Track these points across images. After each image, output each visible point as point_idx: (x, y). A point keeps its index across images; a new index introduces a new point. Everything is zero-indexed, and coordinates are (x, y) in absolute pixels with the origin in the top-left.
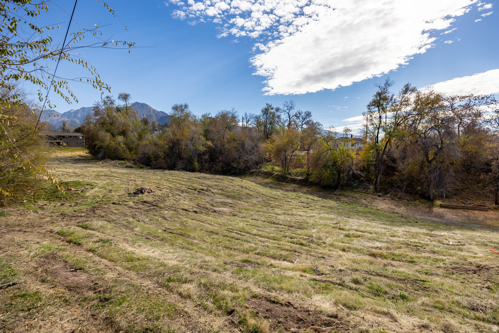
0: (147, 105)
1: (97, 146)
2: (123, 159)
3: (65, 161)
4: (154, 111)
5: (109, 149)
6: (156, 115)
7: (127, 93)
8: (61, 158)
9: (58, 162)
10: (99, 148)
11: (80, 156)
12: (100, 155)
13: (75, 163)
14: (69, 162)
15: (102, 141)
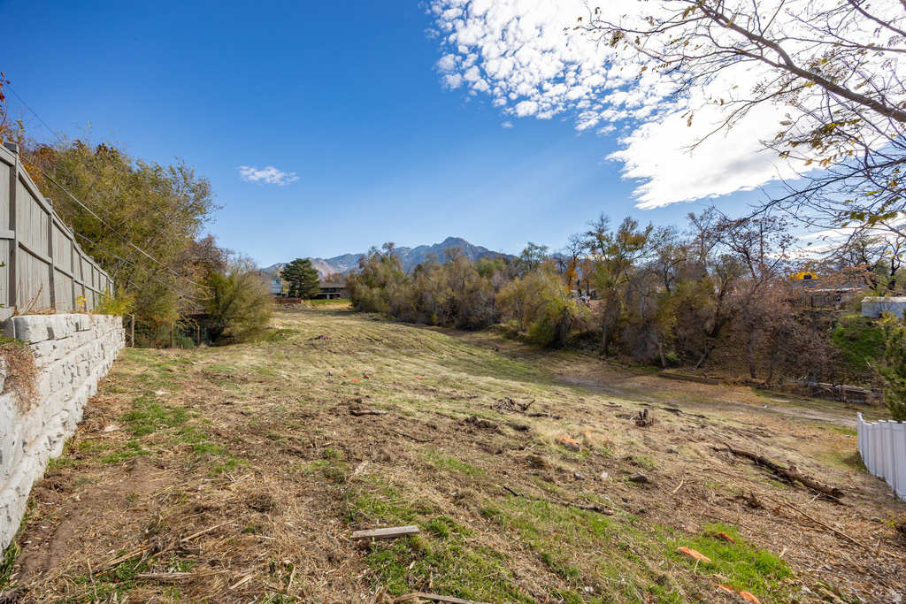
0: (462, 240)
1: (357, 298)
2: (376, 311)
4: (471, 246)
5: (365, 301)
6: (473, 252)
7: (391, 241)
10: (358, 300)
12: (359, 308)
15: (359, 294)
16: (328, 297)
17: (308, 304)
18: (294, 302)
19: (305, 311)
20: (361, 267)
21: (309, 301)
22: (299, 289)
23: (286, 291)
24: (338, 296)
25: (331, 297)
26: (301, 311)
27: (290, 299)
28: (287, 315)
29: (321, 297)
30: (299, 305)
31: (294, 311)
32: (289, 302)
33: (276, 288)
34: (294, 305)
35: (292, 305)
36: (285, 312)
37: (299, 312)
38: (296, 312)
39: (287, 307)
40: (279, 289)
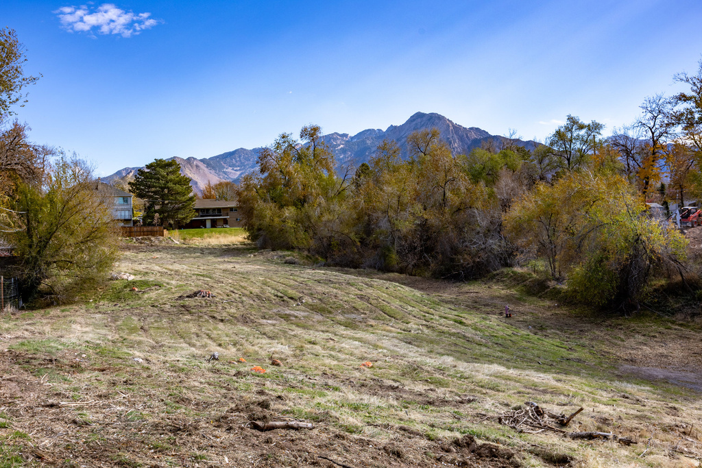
2: (290, 248)
6: (461, 138)
7: (315, 124)
8: (212, 248)
15: (261, 217)
16: (208, 224)
17: (175, 237)
18: (153, 233)
19: (170, 249)
20: (262, 171)
21: (176, 232)
22: (160, 212)
23: (140, 215)
24: (226, 222)
25: (214, 224)
26: (165, 248)
27: (145, 229)
28: (141, 255)
29: (197, 224)
30: (161, 238)
31: (153, 248)
32: (144, 233)
33: (122, 210)
34: (153, 239)
35: (150, 239)
36: (138, 250)
37: (160, 251)
38: (156, 251)
39: (141, 243)
40: (127, 213)
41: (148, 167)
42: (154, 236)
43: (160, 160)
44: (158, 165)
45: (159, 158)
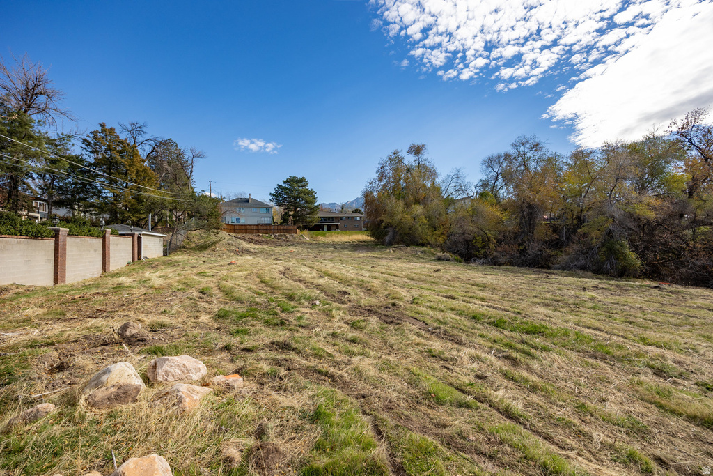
1: (383, 224)
2: (423, 245)
3: (342, 248)
5: (401, 227)
7: (419, 143)
8: (337, 244)
9: (332, 249)
10: (385, 227)
11: (359, 241)
12: (387, 238)
13: (355, 250)
14: (346, 248)
15: (392, 215)
16: (325, 228)
17: (306, 236)
18: (288, 231)
19: (302, 244)
20: (380, 180)
21: (306, 232)
22: (293, 216)
23: (278, 219)
24: (337, 227)
26: (298, 243)
27: (282, 227)
28: (278, 249)
29: (318, 228)
30: (295, 235)
31: (289, 243)
32: (280, 231)
33: (265, 217)
34: (288, 235)
35: (285, 236)
36: (276, 245)
37: (295, 246)
38: (291, 245)
39: (278, 239)
40: (269, 219)
41: (285, 182)
42: (289, 233)
43: (295, 177)
44: (292, 180)
45: (292, 176)
